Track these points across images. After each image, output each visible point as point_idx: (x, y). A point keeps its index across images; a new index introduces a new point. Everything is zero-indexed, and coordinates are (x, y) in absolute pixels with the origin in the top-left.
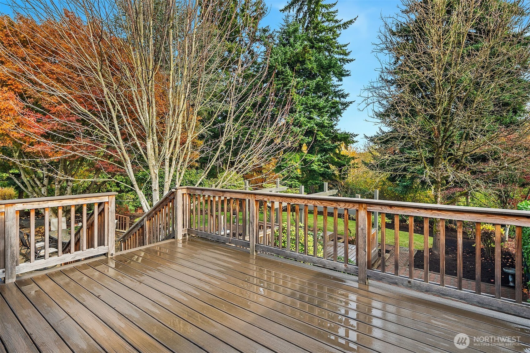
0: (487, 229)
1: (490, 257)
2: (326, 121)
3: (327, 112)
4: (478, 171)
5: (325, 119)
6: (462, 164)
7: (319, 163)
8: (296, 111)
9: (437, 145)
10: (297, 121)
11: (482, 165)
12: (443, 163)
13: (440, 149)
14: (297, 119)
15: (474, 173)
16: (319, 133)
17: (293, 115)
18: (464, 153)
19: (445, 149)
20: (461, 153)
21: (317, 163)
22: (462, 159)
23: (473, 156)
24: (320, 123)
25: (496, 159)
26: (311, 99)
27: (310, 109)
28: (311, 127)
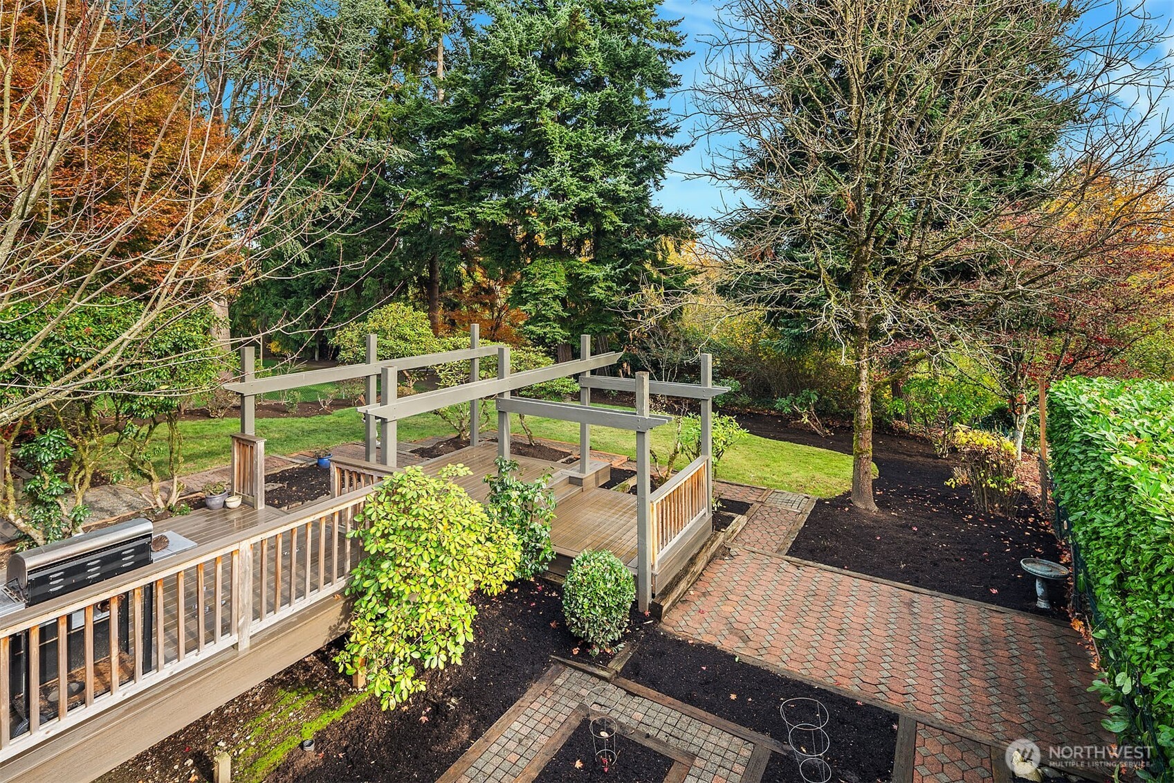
0: (977, 443)
1: (985, 512)
2: (623, 187)
3: (626, 166)
4: (953, 303)
5: (621, 183)
6: (915, 285)
7: (610, 284)
8: (552, 162)
9: (857, 237)
10: (555, 185)
11: (962, 288)
12: (870, 284)
13: (865, 248)
14: (556, 180)
15: (944, 306)
16: (608, 213)
17: (545, 171)
18: (920, 258)
19: (875, 248)
20: (914, 258)
21: (602, 285)
22: (915, 273)
23: (943, 265)
24: (609, 191)
25: (993, 272)
26: (591, 138)
27: (586, 157)
28: (588, 199)
